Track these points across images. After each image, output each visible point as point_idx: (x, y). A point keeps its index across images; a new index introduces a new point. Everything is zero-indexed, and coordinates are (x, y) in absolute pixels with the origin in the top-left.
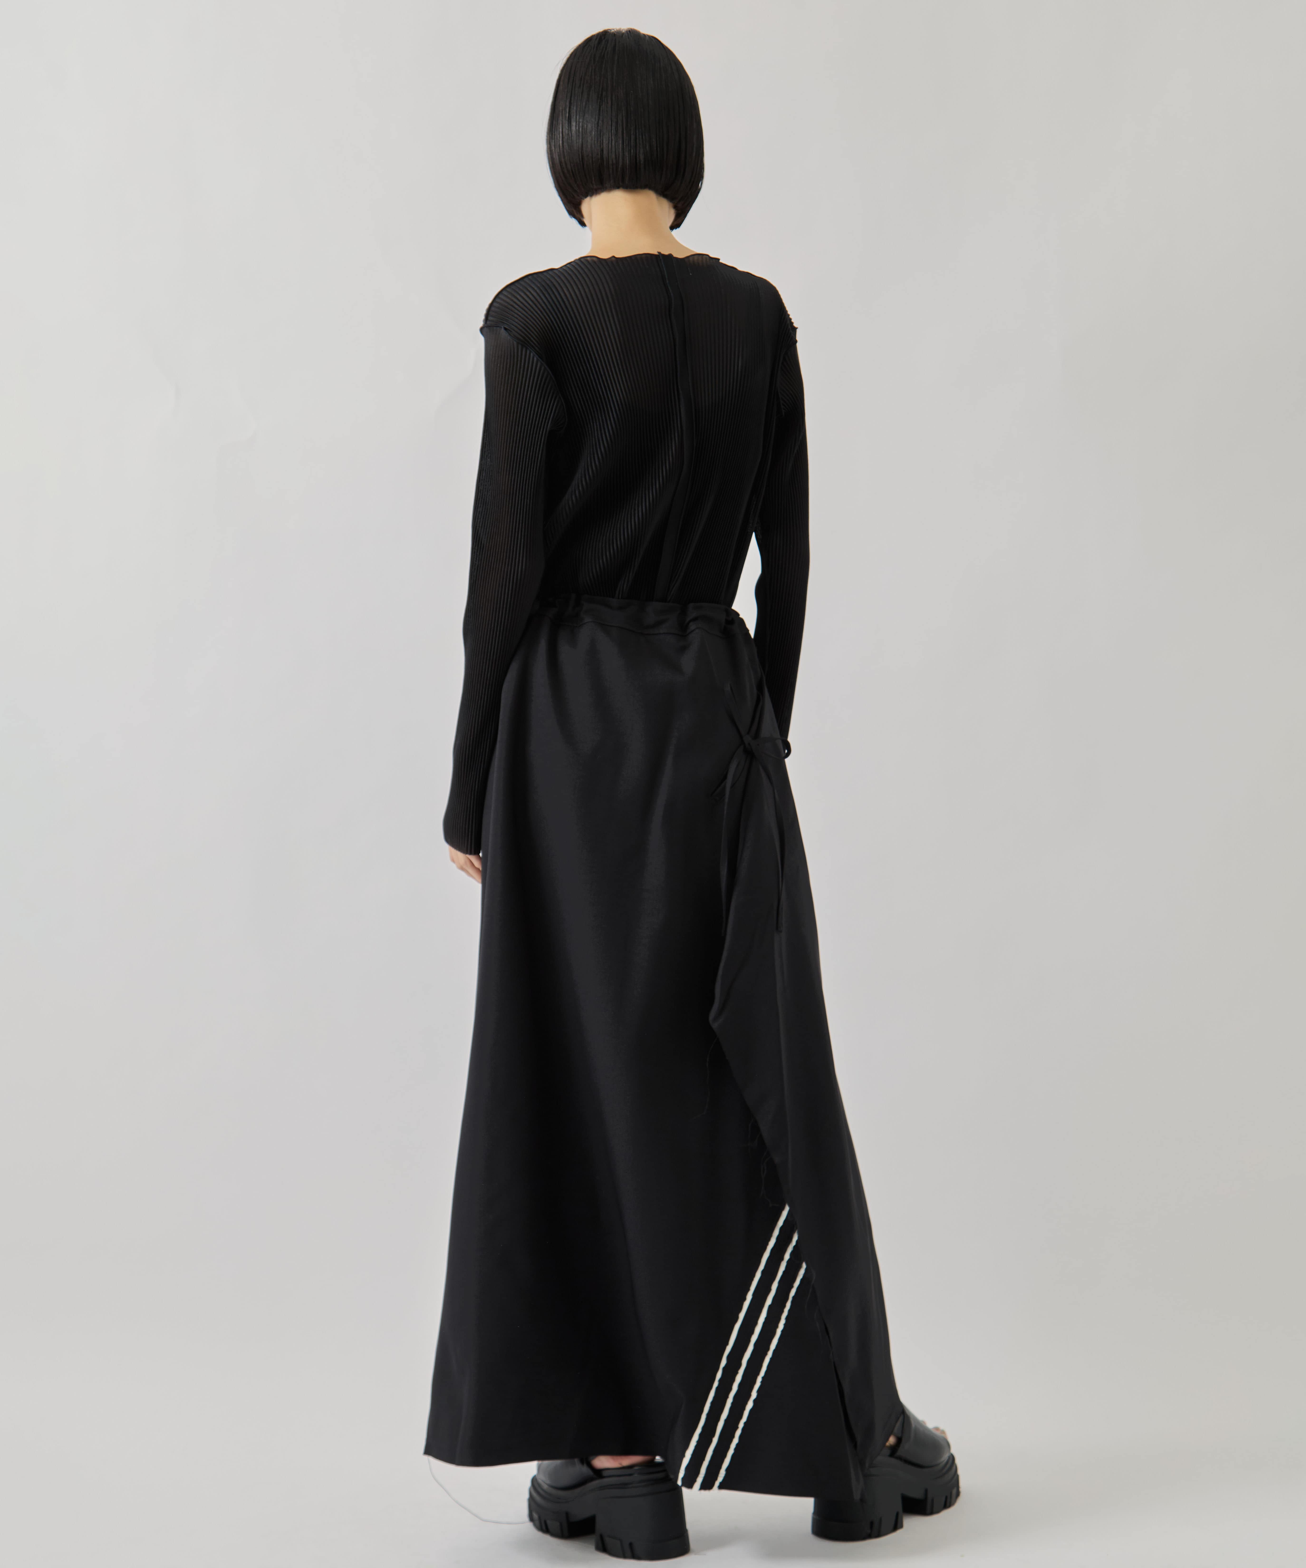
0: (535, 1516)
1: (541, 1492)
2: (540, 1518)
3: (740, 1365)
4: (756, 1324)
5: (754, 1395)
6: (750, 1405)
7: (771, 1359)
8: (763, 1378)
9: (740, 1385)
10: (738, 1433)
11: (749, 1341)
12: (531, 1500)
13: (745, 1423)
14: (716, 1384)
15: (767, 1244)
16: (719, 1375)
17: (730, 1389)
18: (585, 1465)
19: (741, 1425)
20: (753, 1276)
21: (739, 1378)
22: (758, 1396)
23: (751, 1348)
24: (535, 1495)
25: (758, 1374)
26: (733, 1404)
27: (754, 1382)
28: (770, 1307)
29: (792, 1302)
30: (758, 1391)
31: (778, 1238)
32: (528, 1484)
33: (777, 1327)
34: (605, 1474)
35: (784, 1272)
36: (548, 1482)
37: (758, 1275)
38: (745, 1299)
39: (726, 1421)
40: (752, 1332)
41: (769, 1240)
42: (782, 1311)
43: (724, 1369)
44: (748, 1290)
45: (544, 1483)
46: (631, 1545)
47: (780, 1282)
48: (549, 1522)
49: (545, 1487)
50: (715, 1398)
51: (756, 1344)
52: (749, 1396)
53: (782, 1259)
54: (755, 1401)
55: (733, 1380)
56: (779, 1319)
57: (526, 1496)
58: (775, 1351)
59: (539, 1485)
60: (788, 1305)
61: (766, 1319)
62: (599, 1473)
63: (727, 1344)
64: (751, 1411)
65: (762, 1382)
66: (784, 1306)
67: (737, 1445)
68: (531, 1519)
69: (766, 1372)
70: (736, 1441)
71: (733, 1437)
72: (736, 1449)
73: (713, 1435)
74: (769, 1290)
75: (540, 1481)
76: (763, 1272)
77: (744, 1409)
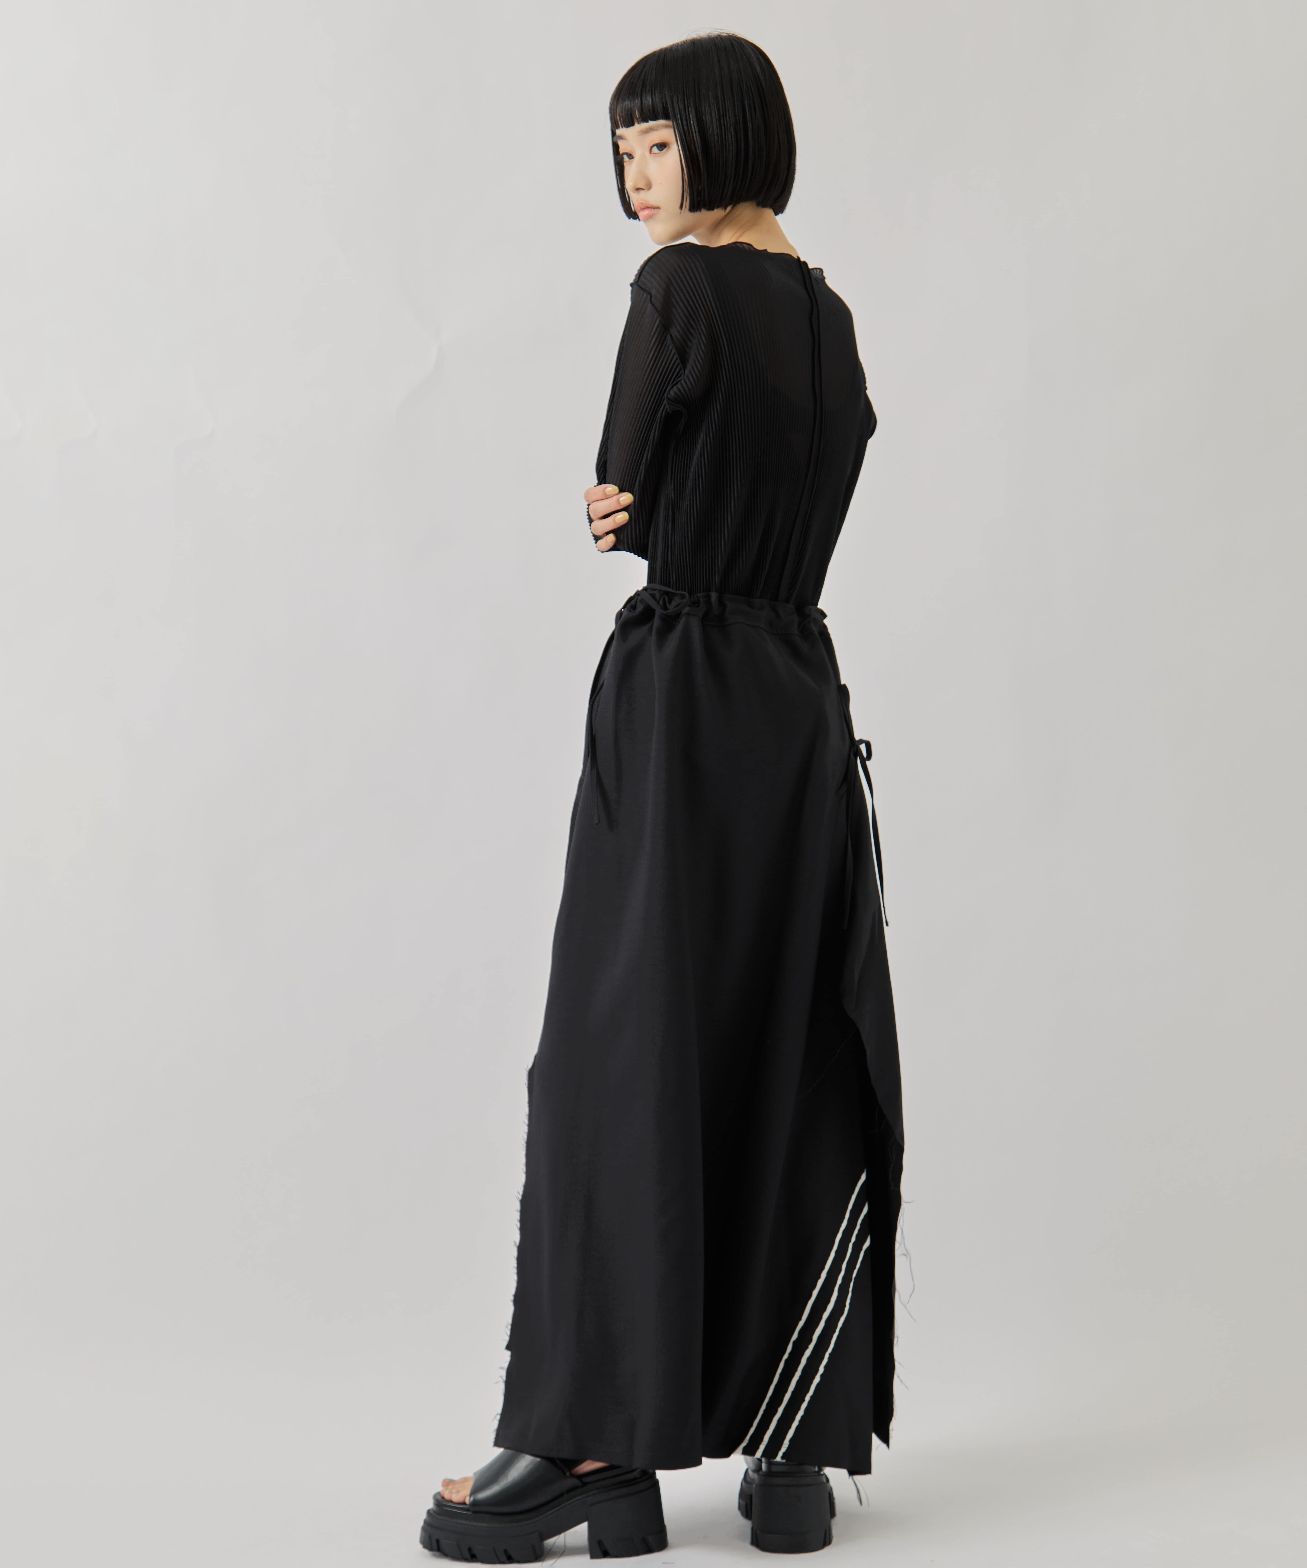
3: (811, 1340)
9: (809, 1359)
11: (821, 1317)
13: (811, 1397)
14: (786, 1356)
16: (790, 1347)
17: (799, 1363)
19: (808, 1397)
21: (808, 1352)
22: (825, 1371)
23: (822, 1324)
27: (822, 1358)
38: (819, 1277)
43: (794, 1343)
44: (823, 1268)
51: (827, 1321)
55: (803, 1354)
64: (818, 1385)
71: (799, 1408)
72: (800, 1421)
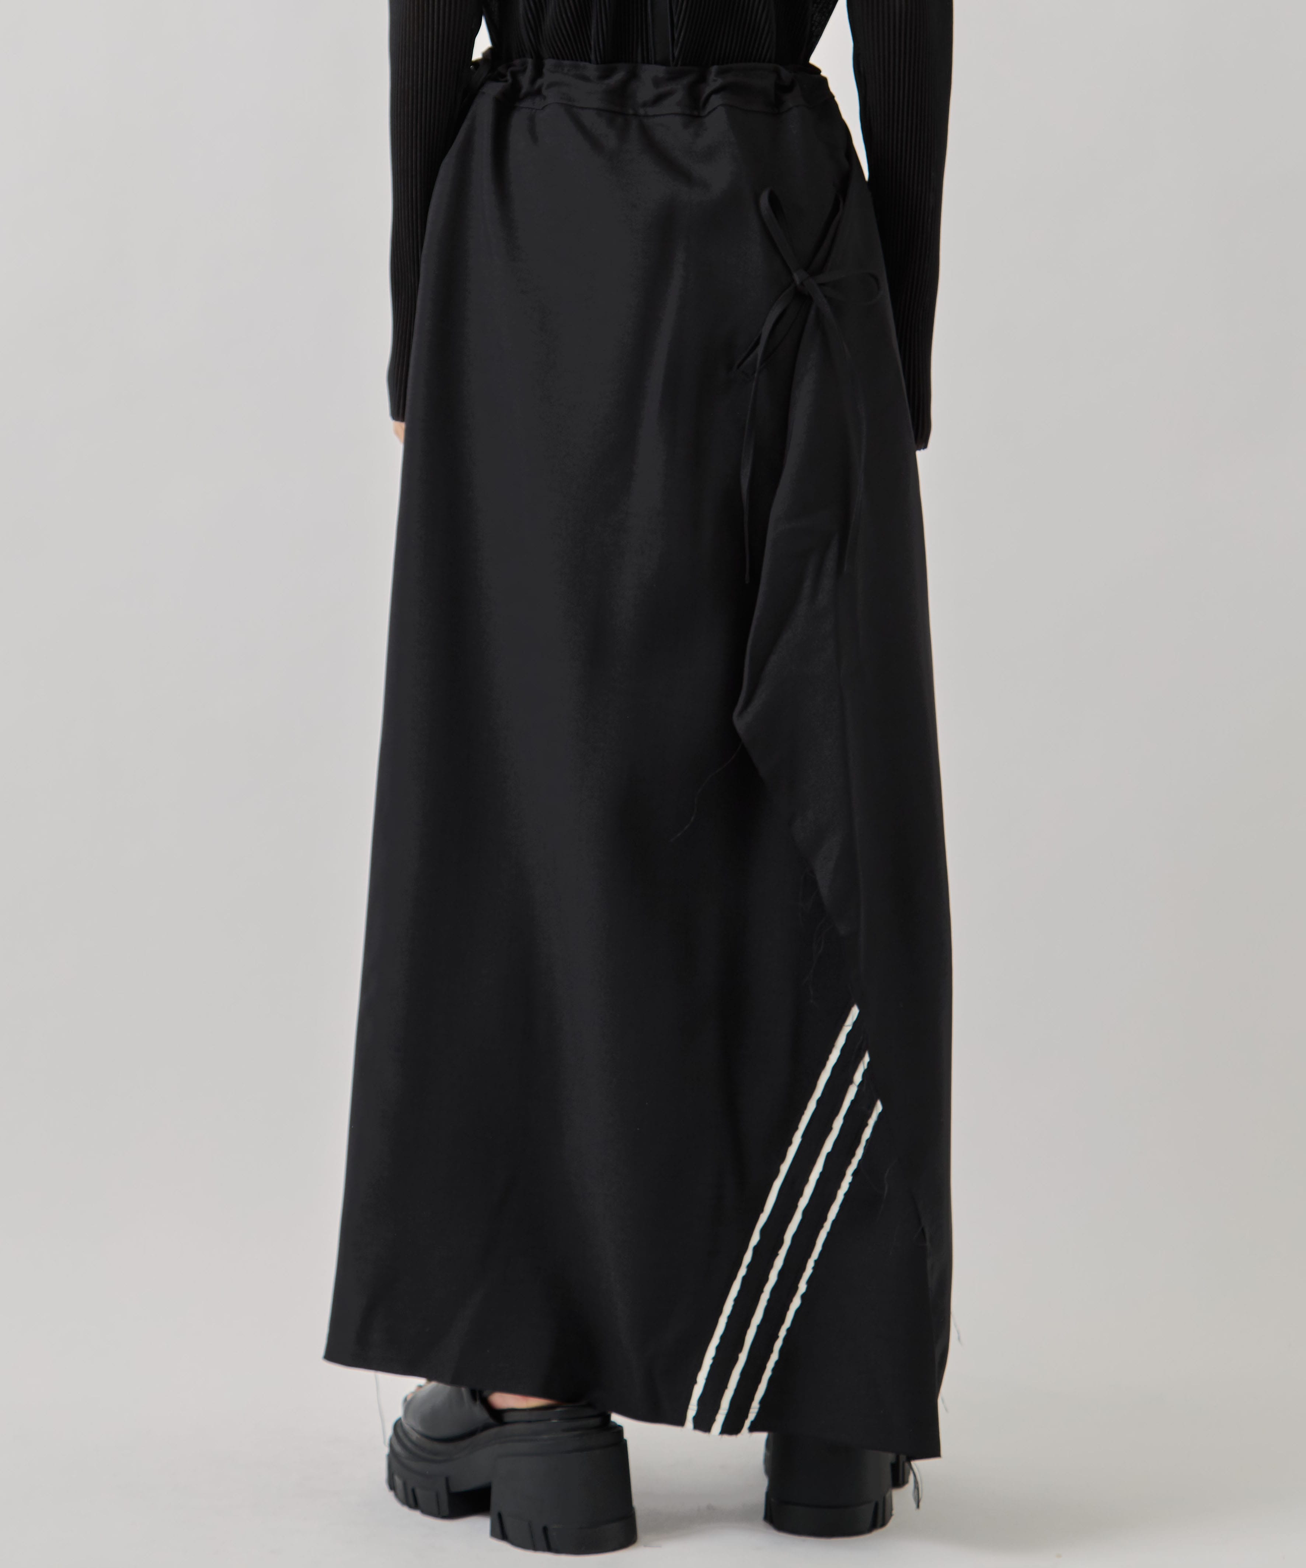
0: (398, 1481)
1: (409, 1445)
2: (405, 1484)
3: (781, 1243)
4: (806, 1181)
5: (802, 1287)
6: (796, 1303)
7: (829, 1234)
8: (816, 1262)
9: (781, 1274)
10: (778, 1344)
11: (795, 1207)
12: (393, 1456)
13: (789, 1330)
14: (742, 1272)
15: (826, 1059)
16: (748, 1258)
17: (766, 1280)
18: (478, 1402)
19: (782, 1333)
20: (804, 1107)
21: (779, 1263)
22: (808, 1289)
23: (797, 1217)
24: (398, 1448)
25: (809, 1255)
26: (769, 1301)
27: (803, 1269)
28: (829, 1155)
29: (866, 1149)
30: (809, 1282)
31: (843, 1050)
32: (389, 1432)
33: (838, 1187)
34: (508, 1417)
35: (853, 1102)
36: (419, 1428)
37: (812, 1106)
39: (759, 1327)
40: (800, 1194)
41: (829, 1051)
42: (849, 1163)
43: (756, 1249)
45: (414, 1429)
46: (545, 1529)
47: (846, 1118)
48: (419, 1492)
49: (414, 1436)
50: (740, 1292)
51: (805, 1212)
52: (796, 1289)
53: (851, 1082)
54: (803, 1297)
55: (770, 1266)
56: (843, 1175)
57: (386, 1450)
58: (834, 1223)
59: (406, 1434)
60: (860, 1153)
61: (822, 1174)
62: (498, 1416)
63: (761, 1210)
64: (798, 1312)
65: (814, 1268)
66: (853, 1155)
67: (777, 1363)
68: (392, 1486)
69: (821, 1254)
70: (774, 1357)
71: (771, 1351)
72: (774, 1370)
73: (740, 1349)
74: (829, 1129)
75: (407, 1427)
76: (819, 1101)
77: (787, 1308)
